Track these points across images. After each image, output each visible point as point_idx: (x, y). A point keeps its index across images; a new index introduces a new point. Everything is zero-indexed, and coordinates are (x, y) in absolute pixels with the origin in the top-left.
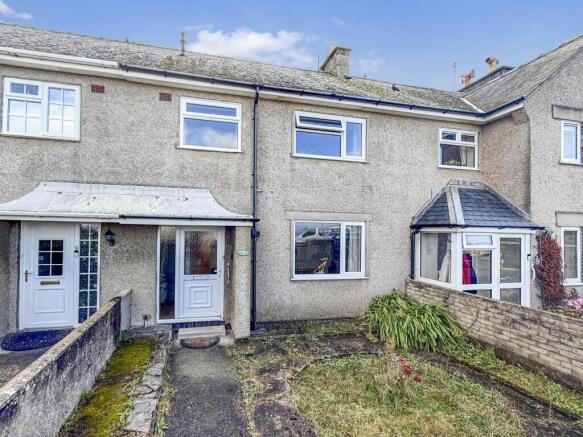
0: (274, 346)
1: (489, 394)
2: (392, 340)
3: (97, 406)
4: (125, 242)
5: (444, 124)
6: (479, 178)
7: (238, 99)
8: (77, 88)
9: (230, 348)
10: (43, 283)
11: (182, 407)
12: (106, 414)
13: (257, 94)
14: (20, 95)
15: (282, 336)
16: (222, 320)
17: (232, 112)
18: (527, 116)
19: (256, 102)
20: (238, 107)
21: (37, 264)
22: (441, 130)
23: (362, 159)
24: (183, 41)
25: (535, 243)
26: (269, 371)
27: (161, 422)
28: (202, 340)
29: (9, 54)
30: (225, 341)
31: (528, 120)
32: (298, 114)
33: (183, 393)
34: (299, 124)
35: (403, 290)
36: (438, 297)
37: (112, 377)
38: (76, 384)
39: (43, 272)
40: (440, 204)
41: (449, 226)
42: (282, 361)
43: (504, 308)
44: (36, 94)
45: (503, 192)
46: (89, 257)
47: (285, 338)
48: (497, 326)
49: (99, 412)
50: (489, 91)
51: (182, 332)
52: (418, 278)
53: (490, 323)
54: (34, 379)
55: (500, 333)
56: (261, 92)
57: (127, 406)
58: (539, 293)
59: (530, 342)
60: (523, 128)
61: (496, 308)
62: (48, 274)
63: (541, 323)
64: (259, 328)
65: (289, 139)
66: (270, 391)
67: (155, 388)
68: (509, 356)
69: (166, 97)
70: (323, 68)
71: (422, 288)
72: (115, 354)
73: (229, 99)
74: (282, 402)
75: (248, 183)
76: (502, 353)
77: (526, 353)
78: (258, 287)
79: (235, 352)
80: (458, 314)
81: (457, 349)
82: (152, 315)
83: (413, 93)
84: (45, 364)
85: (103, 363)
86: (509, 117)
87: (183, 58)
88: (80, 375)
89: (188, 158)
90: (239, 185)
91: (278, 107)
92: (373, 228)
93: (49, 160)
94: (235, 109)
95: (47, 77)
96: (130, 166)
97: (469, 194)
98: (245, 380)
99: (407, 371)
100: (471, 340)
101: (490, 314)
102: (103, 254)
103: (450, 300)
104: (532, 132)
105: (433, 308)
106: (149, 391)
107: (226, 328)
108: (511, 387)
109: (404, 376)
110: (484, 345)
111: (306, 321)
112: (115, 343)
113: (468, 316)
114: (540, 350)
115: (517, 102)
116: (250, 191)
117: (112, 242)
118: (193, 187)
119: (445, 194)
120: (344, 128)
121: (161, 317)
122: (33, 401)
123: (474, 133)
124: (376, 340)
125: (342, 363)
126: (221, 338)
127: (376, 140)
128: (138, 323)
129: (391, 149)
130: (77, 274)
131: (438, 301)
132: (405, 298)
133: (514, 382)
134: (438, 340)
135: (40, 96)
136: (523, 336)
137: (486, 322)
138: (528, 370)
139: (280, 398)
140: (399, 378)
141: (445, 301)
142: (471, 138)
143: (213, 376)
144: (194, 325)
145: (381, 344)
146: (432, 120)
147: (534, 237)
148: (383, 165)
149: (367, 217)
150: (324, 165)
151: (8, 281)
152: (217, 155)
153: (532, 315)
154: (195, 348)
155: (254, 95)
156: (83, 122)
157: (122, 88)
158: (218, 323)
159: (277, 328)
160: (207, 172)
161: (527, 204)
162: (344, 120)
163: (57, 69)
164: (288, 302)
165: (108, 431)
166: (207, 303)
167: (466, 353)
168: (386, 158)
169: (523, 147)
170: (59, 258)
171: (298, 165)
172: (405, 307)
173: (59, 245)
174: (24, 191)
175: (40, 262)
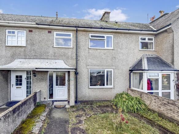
0: (82, 109)
1: (153, 129)
2: (121, 109)
3: (26, 124)
4: (39, 76)
5: (141, 35)
6: (155, 53)
7: (71, 31)
8: (25, 31)
9: (68, 108)
10: (17, 88)
11: (50, 126)
12: (28, 127)
13: (77, 29)
14: (10, 34)
15: (85, 106)
16: (67, 100)
17: (69, 35)
18: (172, 30)
19: (77, 32)
20: (71, 34)
21: (15, 83)
22: (140, 37)
23: (112, 48)
24: (57, 15)
25: (176, 76)
26: (79, 117)
27: (43, 130)
28: (61, 106)
29: (7, 23)
30: (67, 106)
31: (173, 32)
32: (90, 35)
33: (51, 122)
34: (91, 38)
35: (127, 92)
36: (139, 94)
37: (32, 116)
38: (20, 117)
39: (17, 84)
40: (140, 63)
41: (142, 70)
42: (84, 114)
43: (161, 99)
44: (14, 34)
45: (164, 58)
46: (29, 80)
47: (86, 106)
48: (159, 105)
49: (26, 126)
50: (159, 22)
51: (55, 103)
52: (132, 88)
53: (156, 104)
54: (4, 116)
55: (160, 108)
56: (78, 28)
57: (34, 125)
58: (178, 94)
59: (171, 112)
60: (171, 35)
61: (158, 99)
62: (18, 85)
63: (175, 105)
64: (78, 103)
65: (87, 43)
66: (78, 123)
67: (43, 120)
68: (163, 116)
69: (50, 32)
70: (101, 19)
71: (133, 91)
72: (34, 109)
73: (68, 31)
74: (81, 127)
75: (75, 57)
76: (160, 115)
77: (169, 115)
78: (78, 90)
79: (70, 110)
80: (145, 100)
81: (144, 113)
82: (47, 98)
83: (132, 25)
84: (8, 111)
85: (30, 112)
86: (166, 31)
87: (57, 20)
88: (21, 115)
89: (56, 50)
90: (72, 58)
91: (84, 33)
92: (116, 71)
93: (18, 52)
94: (70, 34)
95: (17, 29)
96: (40, 53)
97: (151, 59)
98: (71, 119)
99: (123, 119)
100: (149, 110)
101: (156, 101)
102: (33, 79)
103: (142, 96)
104: (175, 36)
105: (136, 98)
106: (41, 120)
107: (68, 102)
108: (162, 127)
109: (122, 121)
110: (154, 112)
111: (93, 101)
112: (35, 106)
113: (149, 101)
114: (175, 115)
115: (168, 25)
116: (75, 60)
117: (35, 76)
118: (58, 59)
119: (142, 59)
120: (105, 38)
121: (49, 98)
122: (4, 122)
123: (153, 38)
124: (116, 108)
125: (103, 115)
126: (66, 105)
127: (117, 42)
128: (42, 100)
129: (122, 44)
130: (26, 85)
131: (138, 96)
132: (127, 94)
133: (164, 126)
134: (137, 109)
135: (15, 34)
136: (168, 109)
137: (155, 104)
138: (170, 121)
139: (80, 126)
140: (120, 121)
141: (140, 96)
142: (152, 39)
143: (61, 117)
144: (59, 101)
145: (117, 109)
146: (137, 34)
147: (176, 74)
148: (119, 50)
149: (114, 67)
150: (99, 51)
151: (8, 87)
152: (65, 49)
153: (172, 102)
154: (58, 108)
155: (76, 30)
156: (27, 41)
157: (37, 30)
158: (66, 101)
159: (84, 103)
160: (62, 54)
161: (173, 62)
162: (106, 36)
163: (19, 26)
164: (88, 95)
165: (27, 132)
166: (62, 94)
167: (147, 114)
168: (120, 47)
169: (171, 42)
170: (21, 81)
171: (90, 51)
172: (126, 97)
173: (21, 77)
174: (11, 61)
175: (16, 82)
